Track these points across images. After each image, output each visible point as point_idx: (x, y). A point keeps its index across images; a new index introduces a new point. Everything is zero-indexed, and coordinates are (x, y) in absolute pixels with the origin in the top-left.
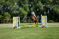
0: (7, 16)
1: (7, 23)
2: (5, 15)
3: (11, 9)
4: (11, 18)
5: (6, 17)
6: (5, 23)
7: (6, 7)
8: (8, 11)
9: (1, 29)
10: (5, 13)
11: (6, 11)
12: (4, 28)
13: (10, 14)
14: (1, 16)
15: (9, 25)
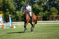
0: (54, 12)
1: (54, 20)
2: (52, 10)
5: (52, 13)
6: (52, 20)
7: (52, 1)
8: (55, 6)
9: (47, 26)
10: (52, 8)
13: (58, 9)
14: (47, 12)
15: (56, 22)
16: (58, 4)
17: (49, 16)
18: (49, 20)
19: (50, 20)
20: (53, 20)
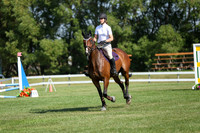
0: (169, 41)
1: (170, 70)
2: (162, 36)
4: (184, 47)
5: (164, 46)
6: (163, 70)
7: (163, 4)
8: (174, 19)
9: (148, 91)
10: (162, 29)
11: (165, 21)
12: (159, 88)
13: (182, 31)
14: (144, 41)
15: (176, 77)
16: (181, 15)
17: (153, 56)
18: (151, 68)
19: (156, 71)
20: (166, 70)
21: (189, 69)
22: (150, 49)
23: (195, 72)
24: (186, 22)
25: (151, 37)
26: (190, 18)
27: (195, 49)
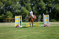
0: (9, 15)
1: (9, 22)
3: (13, 8)
5: (8, 16)
9: (3, 28)
11: (8, 10)
14: (3, 15)
15: (11, 24)
17: (5, 19)
19: (6, 22)
20: (8, 22)
21: (14, 22)
22: (4, 17)
23: (15, 23)
24: (13, 11)
25: (5, 14)
26: (14, 9)
27: (15, 17)
